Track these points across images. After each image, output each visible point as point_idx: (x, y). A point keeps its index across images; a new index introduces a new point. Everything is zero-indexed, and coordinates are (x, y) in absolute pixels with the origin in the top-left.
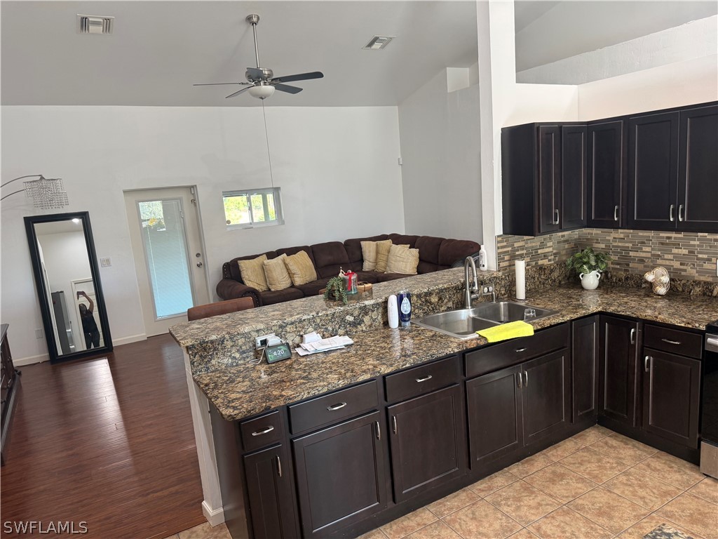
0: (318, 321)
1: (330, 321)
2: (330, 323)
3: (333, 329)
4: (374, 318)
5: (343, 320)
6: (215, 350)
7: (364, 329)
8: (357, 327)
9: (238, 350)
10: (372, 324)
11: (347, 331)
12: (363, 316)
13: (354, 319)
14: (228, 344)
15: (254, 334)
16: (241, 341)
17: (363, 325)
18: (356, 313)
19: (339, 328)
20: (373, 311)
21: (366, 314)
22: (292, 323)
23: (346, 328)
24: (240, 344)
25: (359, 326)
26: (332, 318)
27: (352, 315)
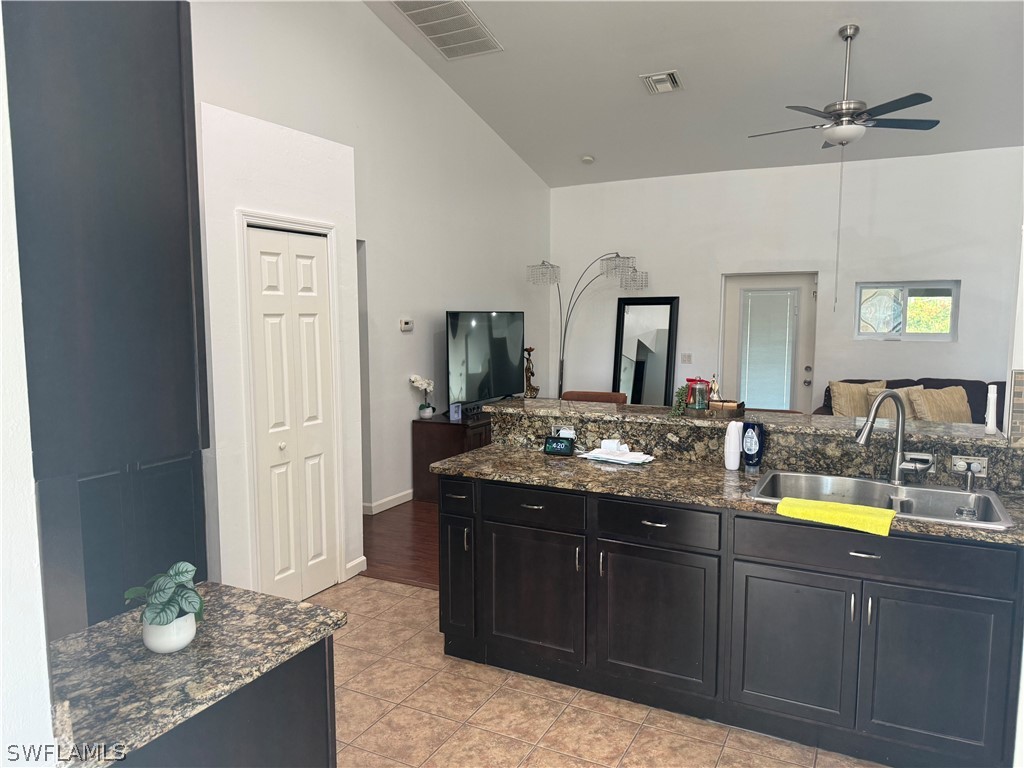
0: (628, 428)
1: (644, 432)
2: (644, 437)
3: (647, 445)
4: (711, 447)
5: (663, 437)
6: (512, 425)
7: (694, 458)
8: (682, 453)
9: (534, 433)
10: (707, 456)
11: (666, 453)
12: (693, 440)
13: (680, 441)
14: (526, 423)
15: (552, 420)
16: (538, 424)
17: (692, 453)
18: (684, 433)
19: (656, 446)
20: (712, 438)
21: (700, 439)
22: (595, 421)
23: (665, 449)
24: (537, 426)
25: (685, 452)
26: (647, 430)
27: (676, 434)
